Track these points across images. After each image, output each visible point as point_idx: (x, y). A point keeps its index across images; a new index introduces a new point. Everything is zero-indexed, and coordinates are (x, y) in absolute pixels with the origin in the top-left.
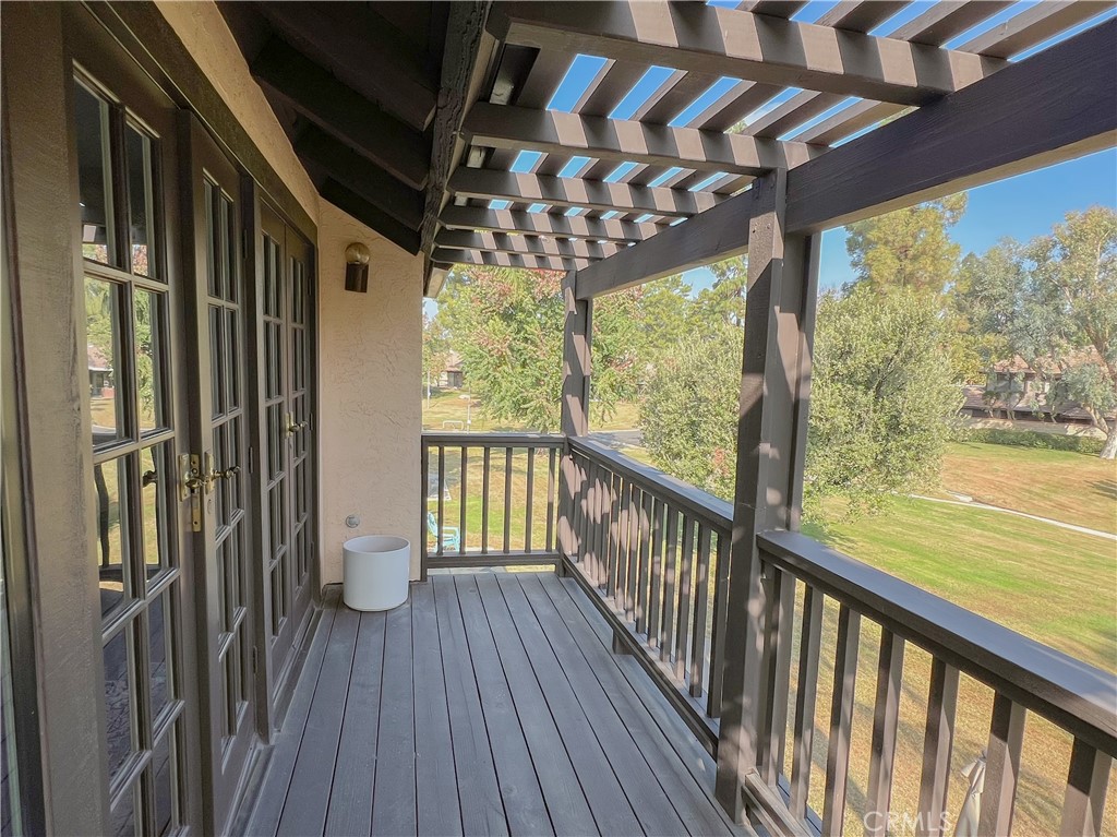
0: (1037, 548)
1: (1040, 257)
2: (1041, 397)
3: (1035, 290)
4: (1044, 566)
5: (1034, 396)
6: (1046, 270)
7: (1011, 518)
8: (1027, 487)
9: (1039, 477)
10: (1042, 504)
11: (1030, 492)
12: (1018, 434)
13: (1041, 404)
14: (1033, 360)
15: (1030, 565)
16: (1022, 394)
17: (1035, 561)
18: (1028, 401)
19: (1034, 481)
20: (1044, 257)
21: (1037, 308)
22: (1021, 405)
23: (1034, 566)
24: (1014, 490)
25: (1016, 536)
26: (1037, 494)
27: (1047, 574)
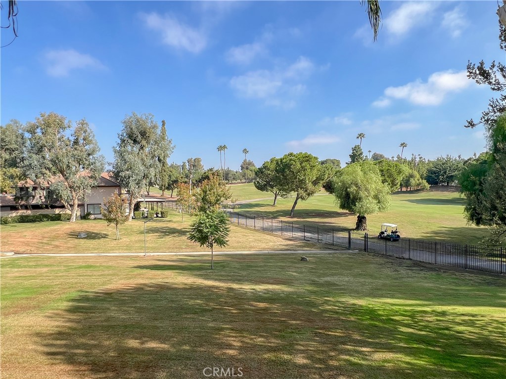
0: (45, 269)
1: (32, 131)
2: (43, 198)
3: (32, 147)
4: (47, 278)
5: (39, 197)
6: (35, 138)
7: (34, 258)
8: (40, 241)
9: (46, 235)
10: (48, 248)
11: (42, 243)
12: (34, 216)
13: (43, 201)
14: (35, 180)
15: (41, 279)
16: (34, 197)
17: (43, 276)
18: (37, 200)
19: (44, 237)
20: (34, 132)
21: (34, 156)
22: (34, 202)
23: (43, 279)
24: (34, 244)
25: (36, 266)
26: (46, 243)
27: (49, 281)
